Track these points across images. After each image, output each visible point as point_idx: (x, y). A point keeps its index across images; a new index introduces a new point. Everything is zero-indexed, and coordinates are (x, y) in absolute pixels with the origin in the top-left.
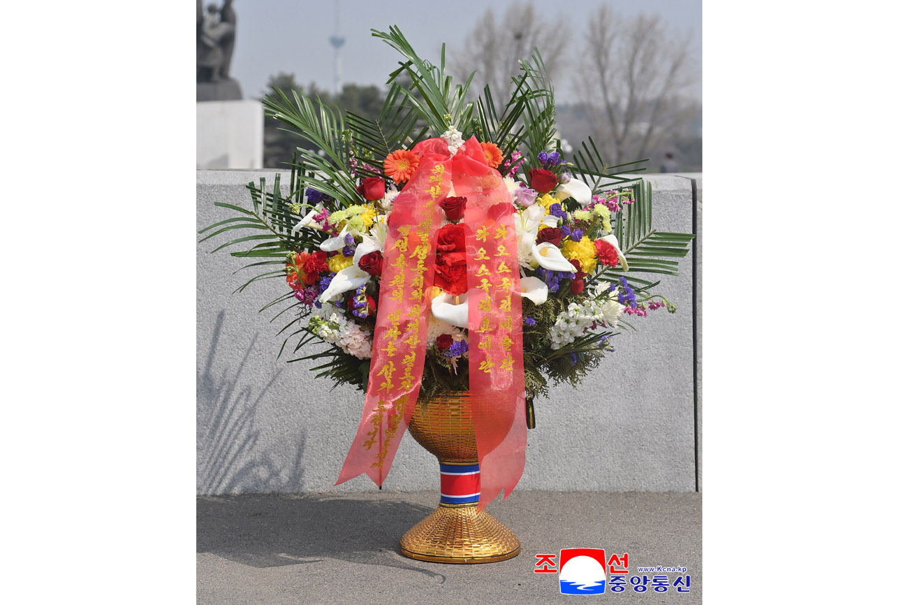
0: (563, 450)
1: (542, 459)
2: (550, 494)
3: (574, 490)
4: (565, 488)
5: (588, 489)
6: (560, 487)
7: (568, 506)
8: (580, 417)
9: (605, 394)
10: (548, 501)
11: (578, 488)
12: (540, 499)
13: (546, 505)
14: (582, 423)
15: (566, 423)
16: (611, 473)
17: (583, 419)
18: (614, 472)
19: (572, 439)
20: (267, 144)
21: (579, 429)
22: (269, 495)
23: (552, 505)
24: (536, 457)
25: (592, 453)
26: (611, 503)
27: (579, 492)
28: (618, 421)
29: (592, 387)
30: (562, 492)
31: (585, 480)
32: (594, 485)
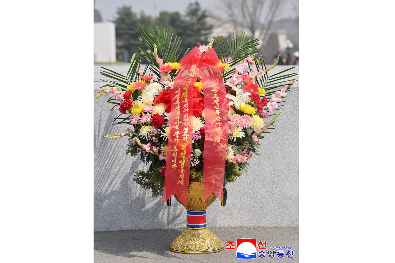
0: (271, 208)
1: (261, 213)
2: (265, 228)
3: (276, 226)
4: (272, 226)
5: (283, 226)
6: (270, 225)
7: (273, 233)
8: (278, 193)
9: (290, 182)
10: (264, 231)
11: (278, 226)
12: (260, 230)
13: (263, 233)
14: (279, 196)
15: (272, 196)
16: (293, 218)
17: (279, 194)
18: (294, 218)
19: (275, 203)
20: (118, 47)
21: (278, 198)
22: (138, 230)
23: (265, 233)
24: (258, 212)
25: (284, 209)
26: (293, 232)
27: (279, 228)
28: (296, 195)
29: (283, 179)
30: (271, 228)
31: (281, 222)
32: (285, 224)
